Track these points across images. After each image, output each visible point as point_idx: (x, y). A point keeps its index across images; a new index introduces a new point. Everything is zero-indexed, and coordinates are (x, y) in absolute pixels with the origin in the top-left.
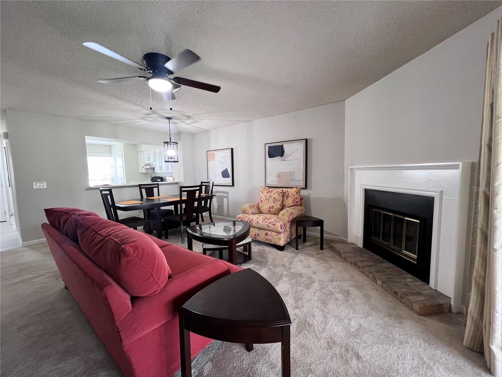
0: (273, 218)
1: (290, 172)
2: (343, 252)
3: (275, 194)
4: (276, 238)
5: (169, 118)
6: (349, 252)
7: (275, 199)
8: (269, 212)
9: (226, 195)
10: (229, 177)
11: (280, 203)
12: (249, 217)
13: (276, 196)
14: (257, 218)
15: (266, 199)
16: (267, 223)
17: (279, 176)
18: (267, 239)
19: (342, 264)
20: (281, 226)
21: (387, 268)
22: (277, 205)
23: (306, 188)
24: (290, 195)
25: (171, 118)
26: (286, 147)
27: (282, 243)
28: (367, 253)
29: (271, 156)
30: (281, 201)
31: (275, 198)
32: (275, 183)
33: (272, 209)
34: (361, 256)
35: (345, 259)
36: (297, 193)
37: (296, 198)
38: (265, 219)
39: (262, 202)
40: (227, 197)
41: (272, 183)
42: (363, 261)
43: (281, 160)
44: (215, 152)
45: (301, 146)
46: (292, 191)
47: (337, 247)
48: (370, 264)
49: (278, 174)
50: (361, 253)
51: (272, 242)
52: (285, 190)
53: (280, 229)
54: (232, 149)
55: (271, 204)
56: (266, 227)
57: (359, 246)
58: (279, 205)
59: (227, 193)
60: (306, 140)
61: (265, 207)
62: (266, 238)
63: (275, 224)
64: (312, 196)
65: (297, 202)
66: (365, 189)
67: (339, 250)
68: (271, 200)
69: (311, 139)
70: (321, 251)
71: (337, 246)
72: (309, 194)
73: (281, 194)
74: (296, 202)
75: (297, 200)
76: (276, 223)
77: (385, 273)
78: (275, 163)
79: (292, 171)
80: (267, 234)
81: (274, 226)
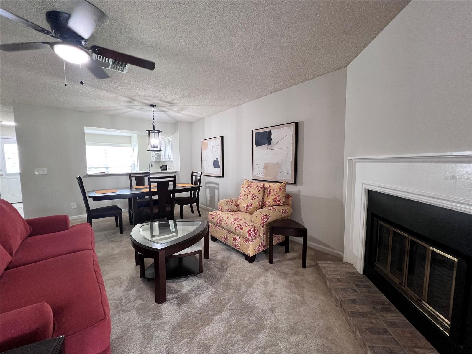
0: (245, 219)
1: (278, 163)
3: (255, 189)
5: (153, 106)
6: (338, 279)
7: (253, 196)
8: (247, 210)
9: (217, 186)
13: (256, 192)
14: (228, 218)
15: (245, 195)
16: (236, 225)
17: (265, 168)
18: (235, 245)
20: (249, 231)
22: (256, 203)
23: (295, 183)
24: (272, 191)
26: (274, 133)
27: (251, 253)
29: (258, 144)
30: (261, 199)
31: (253, 194)
32: (261, 176)
33: (250, 207)
36: (280, 189)
37: (279, 195)
38: (234, 221)
39: (241, 198)
40: (218, 189)
43: (269, 148)
44: (208, 141)
45: (290, 131)
46: (275, 187)
47: (324, 268)
49: (265, 166)
50: (356, 285)
51: (241, 250)
52: (267, 184)
53: (247, 235)
54: (222, 138)
55: (249, 201)
56: (234, 230)
58: (258, 204)
60: (297, 124)
61: (243, 204)
63: (243, 228)
64: (302, 193)
65: (280, 201)
67: (324, 273)
68: (250, 197)
69: (303, 122)
70: (302, 270)
71: (326, 265)
72: (299, 191)
73: (261, 190)
74: (278, 201)
75: (279, 199)
79: (280, 162)
80: (235, 239)
81: (241, 231)
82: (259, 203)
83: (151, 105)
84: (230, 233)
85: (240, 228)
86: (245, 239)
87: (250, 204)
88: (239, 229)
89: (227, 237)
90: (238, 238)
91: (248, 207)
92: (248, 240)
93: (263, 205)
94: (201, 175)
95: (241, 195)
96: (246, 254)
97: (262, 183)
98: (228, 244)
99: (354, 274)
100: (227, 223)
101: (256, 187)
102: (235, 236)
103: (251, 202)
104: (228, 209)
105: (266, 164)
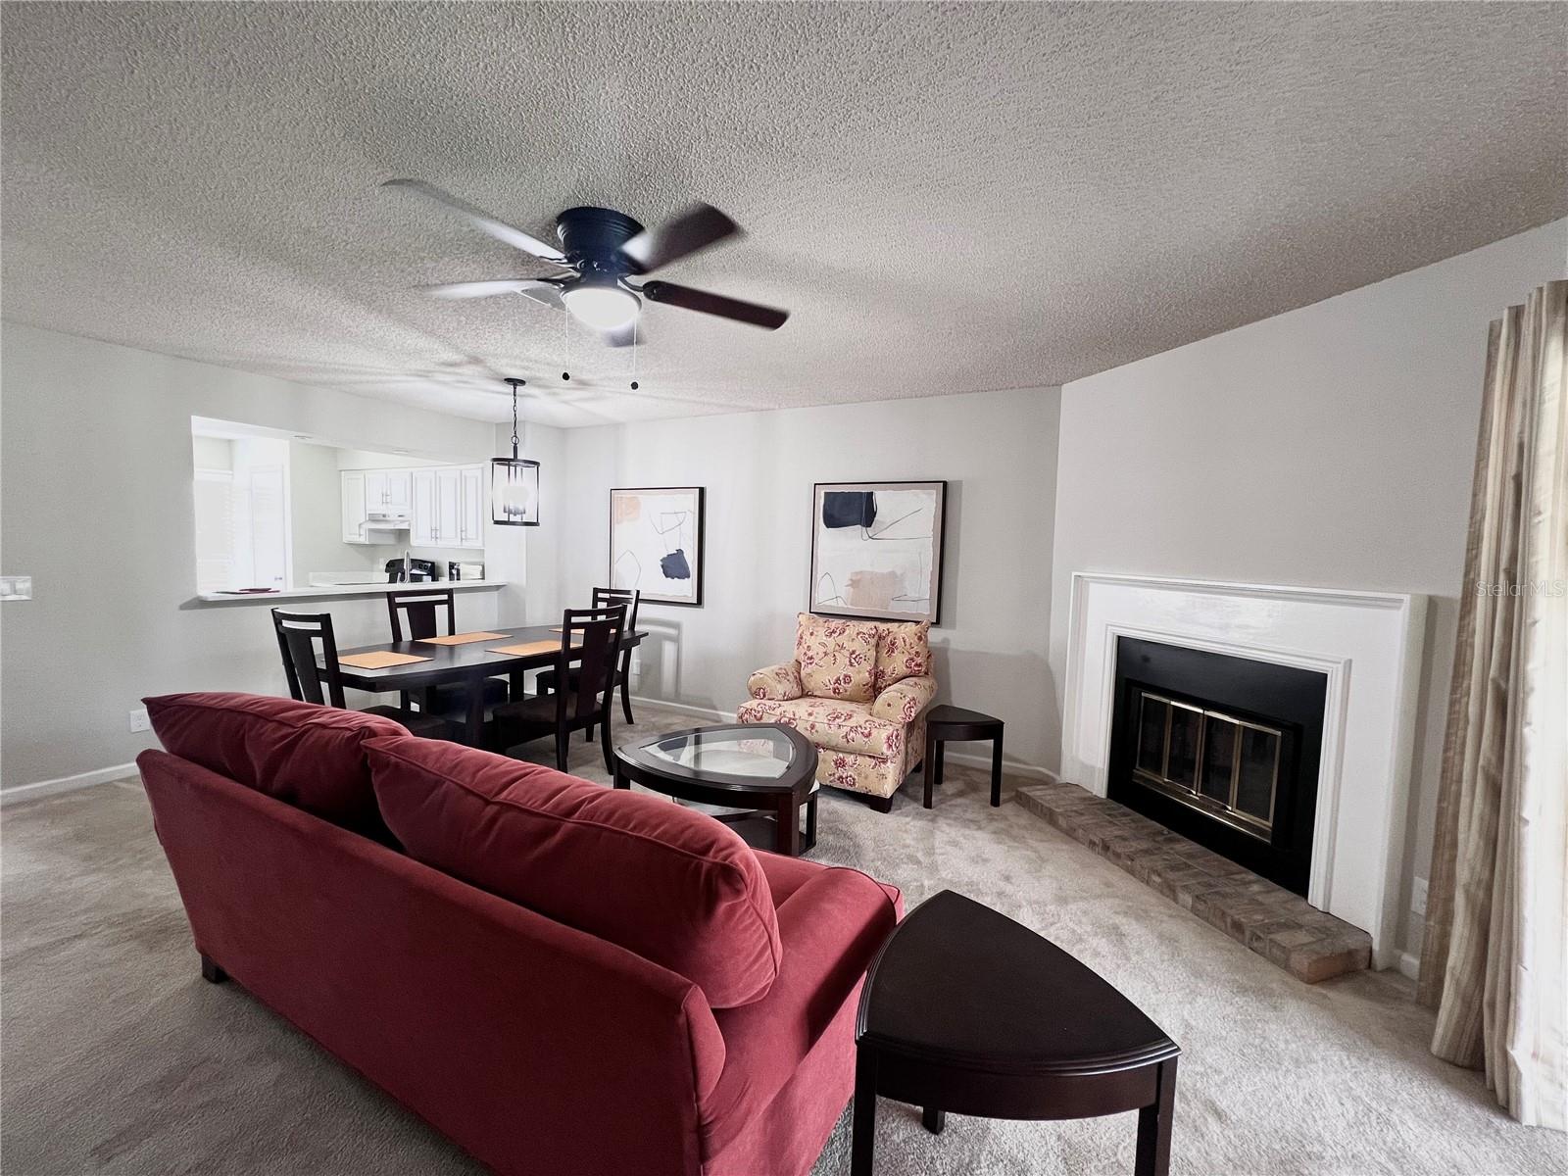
0: (860, 715)
1: (893, 574)
2: (1061, 814)
3: (856, 638)
4: (873, 774)
5: (515, 382)
6: (1076, 811)
7: (854, 656)
8: (834, 692)
9: (672, 632)
10: (688, 577)
11: (869, 668)
12: (781, 709)
13: (859, 646)
14: (810, 714)
15: (826, 654)
16: (845, 730)
17: (854, 583)
18: (841, 777)
19: (1065, 847)
20: (889, 739)
21: (1190, 856)
22: (862, 675)
23: (937, 623)
24: (899, 643)
25: (523, 382)
26: (881, 498)
27: (887, 789)
28: (1125, 815)
29: (832, 521)
30: (872, 662)
31: (854, 652)
32: (841, 604)
33: (847, 685)
34: (1111, 822)
35: (1070, 834)
36: (920, 638)
37: (917, 652)
38: (835, 718)
39: (811, 663)
40: (676, 640)
41: (833, 603)
42: (1125, 839)
43: (866, 536)
44: (642, 496)
45: (930, 501)
46: (905, 633)
47: (1040, 797)
48: (1144, 845)
49: (854, 578)
50: (1109, 815)
51: (858, 788)
52: (882, 627)
53: (884, 748)
54: (702, 491)
55: (842, 668)
56: (842, 742)
57: (1094, 793)
58: (866, 674)
59: (677, 626)
60: (945, 484)
61: (821, 677)
62: (837, 776)
63: (870, 734)
64: (953, 646)
65: (919, 665)
66: (1119, 637)
67: (1047, 805)
68: (843, 659)
69: (960, 483)
70: (994, 810)
71: (1038, 793)
72: (946, 641)
73: (873, 641)
74: (916, 665)
75: (919, 660)
76: (875, 732)
77: (1190, 872)
78: (844, 545)
79: (899, 573)
80: (840, 764)
81: (866, 740)
82: (870, 673)
83: (509, 380)
84: (822, 750)
85: (862, 733)
86: (874, 757)
87: (846, 676)
88: (859, 736)
90: (850, 759)
91: (840, 684)
92: (884, 761)
94: (638, 600)
95: (810, 654)
96: (876, 795)
97: (872, 625)
99: (1092, 800)
100: (813, 727)
101: (858, 634)
102: (841, 755)
103: (849, 671)
104: (787, 694)
105: (857, 573)
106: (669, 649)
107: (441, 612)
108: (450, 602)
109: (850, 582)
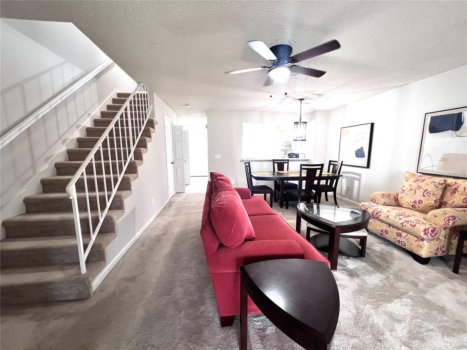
3: (429, 184)
4: (415, 244)
5: (301, 100)
7: (426, 192)
8: (412, 207)
9: (358, 177)
10: (364, 157)
11: (435, 199)
14: (389, 212)
15: (411, 190)
18: (399, 241)
20: (426, 230)
24: (461, 189)
25: (303, 99)
26: (466, 115)
27: (424, 253)
29: (433, 129)
30: (439, 197)
31: (426, 190)
32: (435, 169)
33: (419, 205)
38: (399, 215)
39: (403, 193)
40: (359, 180)
41: (431, 169)
43: (454, 136)
44: (351, 129)
49: (444, 157)
52: (450, 181)
53: (422, 234)
54: (372, 125)
55: (418, 196)
58: (433, 202)
61: (406, 199)
63: (415, 226)
68: (420, 193)
73: (441, 187)
78: (441, 141)
80: (399, 235)
81: (412, 228)
82: (435, 201)
83: (299, 99)
84: (391, 227)
85: (411, 224)
86: (417, 237)
87: (420, 201)
88: (409, 225)
89: (386, 230)
90: (404, 234)
91: (416, 204)
92: (423, 240)
93: (441, 204)
94: (342, 165)
95: (403, 189)
96: (417, 253)
97: (443, 179)
98: (387, 238)
100: (388, 216)
101: (432, 182)
102: (400, 231)
103: (422, 198)
104: (385, 203)
105: (446, 155)
106: (356, 183)
107: (286, 165)
108: (288, 163)
109: (442, 159)
